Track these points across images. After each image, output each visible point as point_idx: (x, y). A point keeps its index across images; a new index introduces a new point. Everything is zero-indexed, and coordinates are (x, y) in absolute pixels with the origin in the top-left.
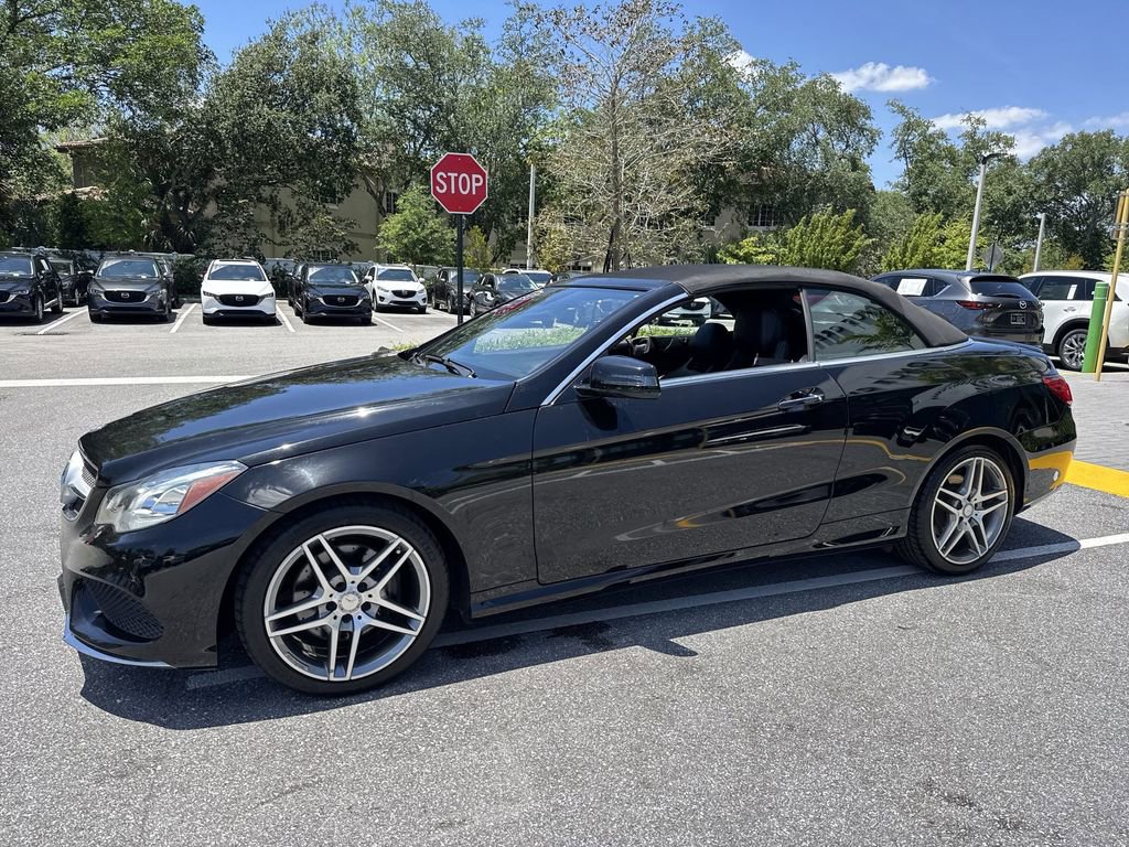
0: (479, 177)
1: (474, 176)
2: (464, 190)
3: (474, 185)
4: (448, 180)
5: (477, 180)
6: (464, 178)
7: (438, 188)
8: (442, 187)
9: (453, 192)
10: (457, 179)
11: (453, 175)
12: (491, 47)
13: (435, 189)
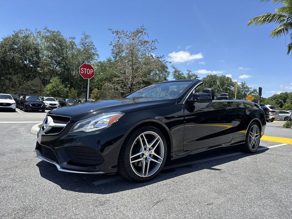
0: (92, 70)
1: (91, 70)
2: (88, 73)
3: (91, 72)
4: (84, 70)
5: (92, 71)
6: (88, 70)
7: (81, 72)
8: (82, 72)
9: (85, 73)
10: (86, 70)
11: (85, 69)
12: (77, 44)
13: (80, 72)
